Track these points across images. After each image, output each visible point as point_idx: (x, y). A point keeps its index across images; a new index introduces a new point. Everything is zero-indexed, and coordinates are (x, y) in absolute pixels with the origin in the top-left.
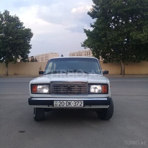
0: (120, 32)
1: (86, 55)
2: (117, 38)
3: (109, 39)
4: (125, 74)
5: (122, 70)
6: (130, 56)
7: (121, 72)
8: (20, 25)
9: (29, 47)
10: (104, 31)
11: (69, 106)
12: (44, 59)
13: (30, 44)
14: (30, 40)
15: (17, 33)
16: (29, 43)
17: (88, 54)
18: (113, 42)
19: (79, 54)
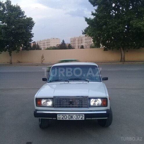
0: (120, 21)
1: (87, 39)
2: (118, 26)
3: (110, 27)
4: (124, 61)
5: (122, 57)
6: (130, 44)
7: (121, 59)
8: (22, 14)
9: (31, 35)
10: (105, 20)
11: (71, 119)
12: (46, 44)
13: (32, 33)
14: (31, 29)
15: (19, 22)
16: (31, 31)
17: (89, 39)
18: (114, 31)
19: (80, 39)
